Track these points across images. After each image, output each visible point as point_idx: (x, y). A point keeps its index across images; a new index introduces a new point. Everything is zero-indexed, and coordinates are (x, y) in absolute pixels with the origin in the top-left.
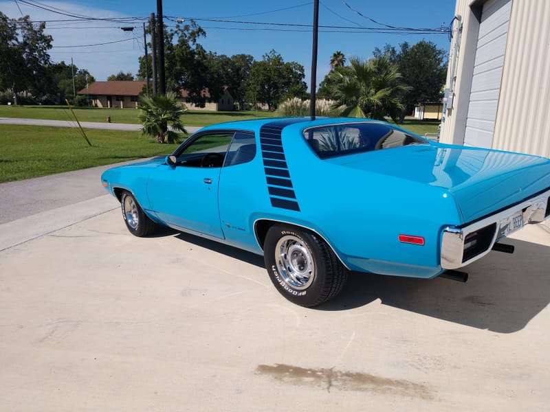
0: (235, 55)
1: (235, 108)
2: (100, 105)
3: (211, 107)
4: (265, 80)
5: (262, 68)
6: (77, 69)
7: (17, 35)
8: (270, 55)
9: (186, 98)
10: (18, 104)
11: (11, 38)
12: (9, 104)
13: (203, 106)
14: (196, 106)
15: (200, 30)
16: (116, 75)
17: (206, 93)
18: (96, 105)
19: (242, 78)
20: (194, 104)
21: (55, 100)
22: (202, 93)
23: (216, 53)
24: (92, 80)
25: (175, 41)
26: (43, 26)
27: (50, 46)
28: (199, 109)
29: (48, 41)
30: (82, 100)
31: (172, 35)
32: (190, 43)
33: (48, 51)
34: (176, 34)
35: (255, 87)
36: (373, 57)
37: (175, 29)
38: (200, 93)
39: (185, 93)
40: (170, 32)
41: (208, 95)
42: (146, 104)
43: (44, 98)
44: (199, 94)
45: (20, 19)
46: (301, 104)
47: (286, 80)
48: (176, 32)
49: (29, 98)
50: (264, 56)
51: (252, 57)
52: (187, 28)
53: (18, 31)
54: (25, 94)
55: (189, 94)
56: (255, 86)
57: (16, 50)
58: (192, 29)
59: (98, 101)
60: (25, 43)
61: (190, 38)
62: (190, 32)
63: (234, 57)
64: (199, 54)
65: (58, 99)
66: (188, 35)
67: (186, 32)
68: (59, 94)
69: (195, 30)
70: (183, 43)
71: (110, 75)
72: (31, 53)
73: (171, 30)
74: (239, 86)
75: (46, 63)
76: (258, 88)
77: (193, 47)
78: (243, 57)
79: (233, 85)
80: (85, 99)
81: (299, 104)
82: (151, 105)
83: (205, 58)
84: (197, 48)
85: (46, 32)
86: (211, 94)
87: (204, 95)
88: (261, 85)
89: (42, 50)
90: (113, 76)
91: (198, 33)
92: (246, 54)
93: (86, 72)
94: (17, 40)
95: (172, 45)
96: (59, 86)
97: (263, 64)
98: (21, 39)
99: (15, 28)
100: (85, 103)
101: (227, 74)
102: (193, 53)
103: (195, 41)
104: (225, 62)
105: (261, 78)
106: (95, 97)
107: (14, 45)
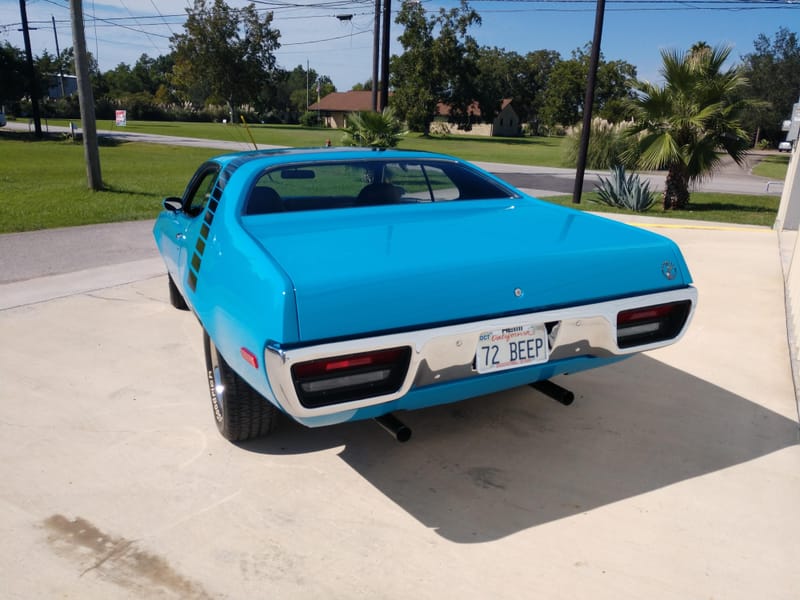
0: (532, 51)
1: (520, 133)
2: (334, 124)
3: (483, 130)
4: (570, 89)
5: (568, 71)
6: (317, 75)
7: (239, 30)
8: (583, 50)
9: (446, 116)
10: (234, 122)
11: (231, 34)
12: (225, 121)
13: (468, 129)
14: (459, 129)
15: (474, 15)
16: (363, 83)
17: (475, 109)
18: (329, 125)
19: (539, 87)
20: (456, 126)
21: (283, 117)
22: (470, 109)
23: (504, 49)
24: (334, 89)
25: (436, 33)
26: (270, 18)
27: (277, 45)
28: (462, 133)
29: (274, 36)
30: (312, 118)
31: (433, 23)
32: (458, 35)
33: (275, 52)
34: (438, 23)
35: (554, 102)
36: (753, 51)
37: (438, 15)
38: (466, 109)
39: (444, 109)
40: (429, 20)
41: (477, 112)
42: (353, 124)
43: (269, 114)
44: (464, 110)
45: (244, 9)
46: (605, 128)
47: (605, 90)
48: (439, 19)
49: (252, 114)
50: (574, 52)
51: (559, 55)
52: (454, 12)
53: (241, 26)
54: (247, 108)
55: (451, 111)
56: (554, 98)
57: (236, 51)
58: (461, 14)
59: (332, 119)
60: (248, 40)
61: (457, 27)
62: (458, 18)
63: (530, 54)
64: (469, 50)
65: (287, 117)
66: (456, 23)
67: (453, 19)
68: (288, 110)
69: (466, 15)
70: (448, 34)
71: (355, 84)
72: (254, 54)
73: (433, 17)
74: (533, 98)
75: (270, 68)
76: (559, 102)
77: (462, 41)
78: (544, 54)
79: (523, 97)
80: (316, 117)
81: (601, 129)
82: (359, 126)
83: (478, 57)
84: (466, 43)
85: (273, 26)
86: (482, 111)
87: (472, 112)
88: (564, 97)
89: (267, 50)
90: (360, 85)
91: (470, 19)
92: (548, 50)
93: (328, 80)
94: (237, 37)
95: (431, 38)
96: (291, 99)
97: (572, 65)
98: (243, 36)
99: (237, 21)
100: (314, 123)
101: (515, 80)
102: (460, 50)
103: (464, 31)
104: (515, 62)
105: (566, 86)
106: (328, 113)
107: (235, 43)
